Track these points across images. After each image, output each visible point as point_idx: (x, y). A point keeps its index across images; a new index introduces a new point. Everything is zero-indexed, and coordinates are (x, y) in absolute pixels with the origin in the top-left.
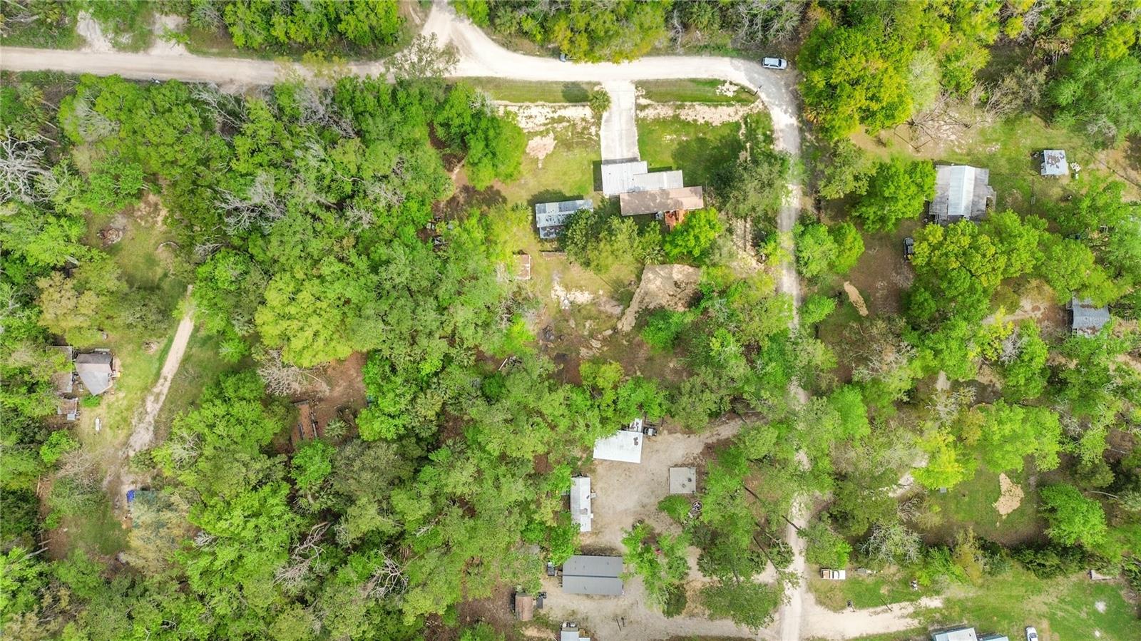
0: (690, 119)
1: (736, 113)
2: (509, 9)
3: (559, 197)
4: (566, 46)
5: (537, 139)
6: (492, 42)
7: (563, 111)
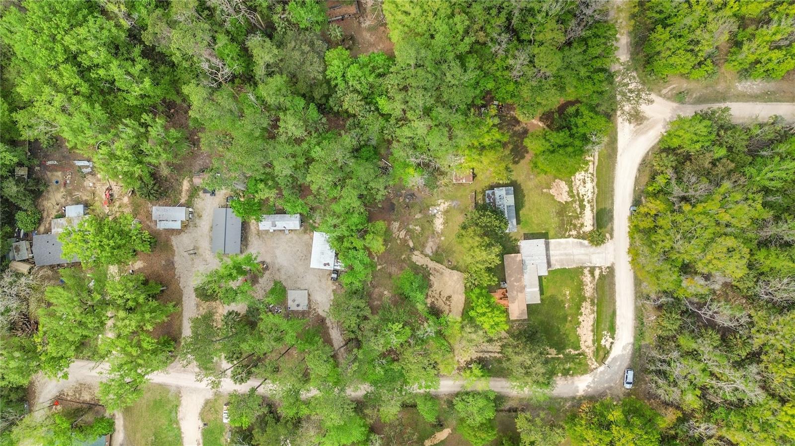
0: (583, 310)
1: (587, 347)
2: (674, 164)
3: (519, 205)
4: (643, 210)
5: (566, 188)
6: (646, 152)
7: (589, 208)
